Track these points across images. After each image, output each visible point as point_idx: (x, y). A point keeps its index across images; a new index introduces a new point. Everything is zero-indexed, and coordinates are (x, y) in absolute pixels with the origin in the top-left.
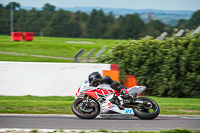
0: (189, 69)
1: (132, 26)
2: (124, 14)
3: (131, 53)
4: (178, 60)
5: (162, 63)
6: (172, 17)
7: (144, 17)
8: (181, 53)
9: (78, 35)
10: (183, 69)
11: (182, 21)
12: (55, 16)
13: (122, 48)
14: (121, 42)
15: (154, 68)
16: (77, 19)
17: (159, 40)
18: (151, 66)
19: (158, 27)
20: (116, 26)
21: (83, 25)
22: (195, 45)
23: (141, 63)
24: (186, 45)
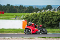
2: (28, 6)
4: (43, 18)
5: (38, 19)
6: (41, 7)
7: (34, 7)
8: (43, 16)
9: (16, 12)
11: (44, 8)
12: (10, 7)
13: (28, 15)
16: (16, 8)
17: (38, 13)
18: (36, 20)
19: (37, 10)
20: (26, 10)
21: (18, 9)
23: (33, 19)
24: (45, 14)
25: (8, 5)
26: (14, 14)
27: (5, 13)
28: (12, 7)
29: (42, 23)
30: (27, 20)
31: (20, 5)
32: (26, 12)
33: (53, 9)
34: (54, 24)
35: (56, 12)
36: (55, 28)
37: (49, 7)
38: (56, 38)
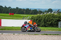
0: (47, 21)
1: (35, 12)
3: (35, 18)
5: (41, 20)
6: (44, 10)
7: (38, 10)
8: (45, 18)
9: (23, 14)
10: (46, 21)
11: (46, 11)
12: (18, 10)
13: (33, 17)
14: (33, 15)
15: (40, 21)
16: (23, 10)
17: (41, 15)
18: (39, 20)
19: (41, 12)
20: (32, 12)
21: (25, 12)
22: (49, 16)
23: (37, 20)
24: (46, 16)
25: (17, 8)
26: (22, 15)
27: (14, 14)
28: (20, 9)
29: (44, 23)
30: (33, 20)
31: (27, 9)
32: (31, 14)
33: (54, 12)
34: (54, 24)
35: (56, 14)
36: (55, 27)
37: (50, 10)
38: (56, 35)
